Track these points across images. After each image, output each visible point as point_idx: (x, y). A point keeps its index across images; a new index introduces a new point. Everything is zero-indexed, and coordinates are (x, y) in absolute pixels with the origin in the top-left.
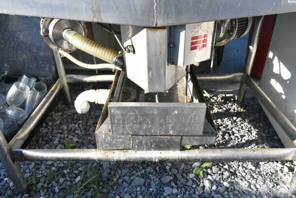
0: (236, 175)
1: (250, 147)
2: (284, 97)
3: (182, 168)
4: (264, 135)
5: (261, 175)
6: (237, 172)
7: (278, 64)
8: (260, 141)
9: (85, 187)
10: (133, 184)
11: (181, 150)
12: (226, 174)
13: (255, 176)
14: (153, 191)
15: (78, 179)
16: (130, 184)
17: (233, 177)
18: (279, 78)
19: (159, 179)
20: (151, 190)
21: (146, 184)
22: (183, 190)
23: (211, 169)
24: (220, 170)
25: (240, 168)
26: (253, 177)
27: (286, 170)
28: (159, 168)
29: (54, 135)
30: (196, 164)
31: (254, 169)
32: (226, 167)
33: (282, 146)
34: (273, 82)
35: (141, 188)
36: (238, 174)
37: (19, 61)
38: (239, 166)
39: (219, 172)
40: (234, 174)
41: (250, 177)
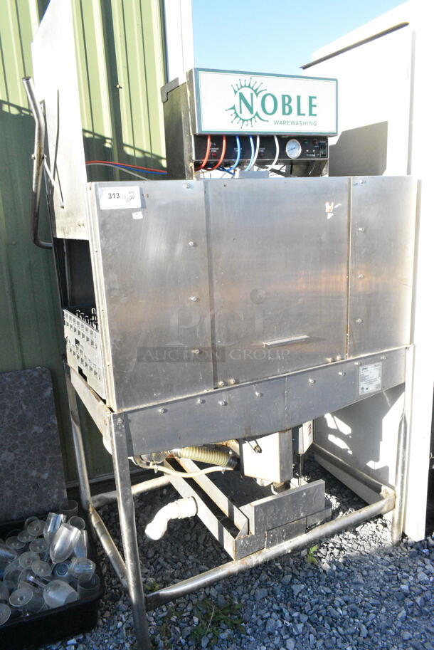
0: (344, 548)
1: (339, 517)
2: (350, 452)
3: (292, 563)
4: (344, 499)
5: (364, 540)
6: (343, 546)
7: (332, 419)
8: (344, 507)
9: (212, 623)
10: (258, 599)
11: (306, 532)
12: (335, 551)
13: (361, 543)
14: (282, 597)
15: (196, 620)
16: (255, 600)
17: (343, 552)
18: (337, 433)
19: (279, 582)
20: (278, 596)
21: (270, 593)
22: (308, 582)
23: (320, 552)
24: (328, 550)
25: (344, 541)
26: (359, 544)
27: (381, 527)
28: (271, 572)
29: (116, 587)
30: (304, 552)
31: (355, 537)
32: (331, 545)
33: (366, 504)
34: (331, 438)
35: (268, 599)
36: (346, 548)
37: (6, 497)
38: (341, 540)
39: (328, 553)
40: (341, 549)
41: (357, 545)
